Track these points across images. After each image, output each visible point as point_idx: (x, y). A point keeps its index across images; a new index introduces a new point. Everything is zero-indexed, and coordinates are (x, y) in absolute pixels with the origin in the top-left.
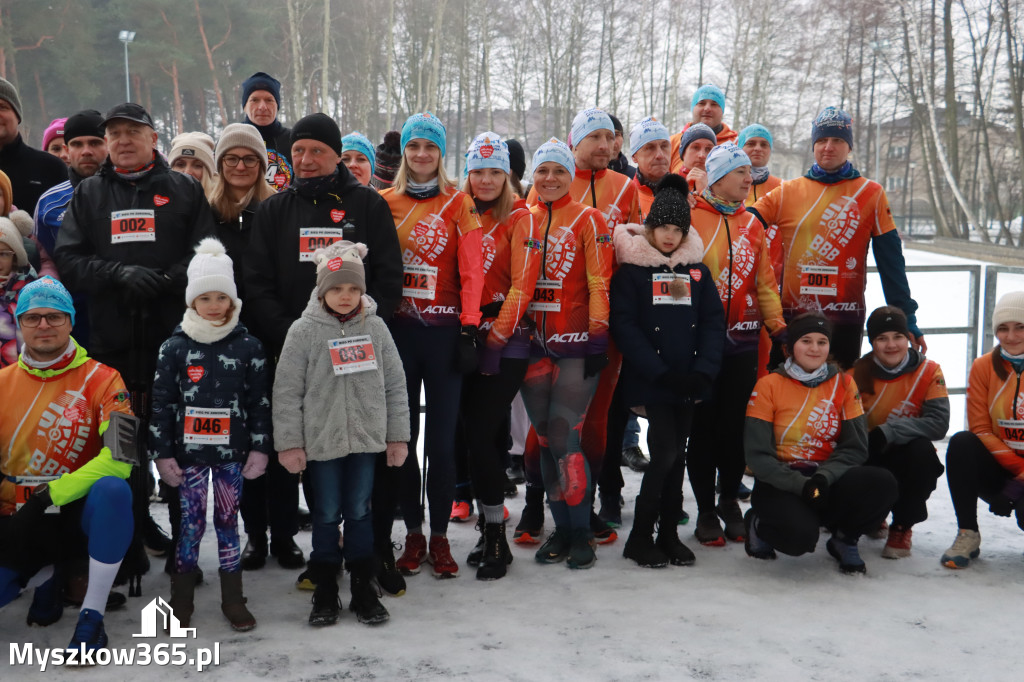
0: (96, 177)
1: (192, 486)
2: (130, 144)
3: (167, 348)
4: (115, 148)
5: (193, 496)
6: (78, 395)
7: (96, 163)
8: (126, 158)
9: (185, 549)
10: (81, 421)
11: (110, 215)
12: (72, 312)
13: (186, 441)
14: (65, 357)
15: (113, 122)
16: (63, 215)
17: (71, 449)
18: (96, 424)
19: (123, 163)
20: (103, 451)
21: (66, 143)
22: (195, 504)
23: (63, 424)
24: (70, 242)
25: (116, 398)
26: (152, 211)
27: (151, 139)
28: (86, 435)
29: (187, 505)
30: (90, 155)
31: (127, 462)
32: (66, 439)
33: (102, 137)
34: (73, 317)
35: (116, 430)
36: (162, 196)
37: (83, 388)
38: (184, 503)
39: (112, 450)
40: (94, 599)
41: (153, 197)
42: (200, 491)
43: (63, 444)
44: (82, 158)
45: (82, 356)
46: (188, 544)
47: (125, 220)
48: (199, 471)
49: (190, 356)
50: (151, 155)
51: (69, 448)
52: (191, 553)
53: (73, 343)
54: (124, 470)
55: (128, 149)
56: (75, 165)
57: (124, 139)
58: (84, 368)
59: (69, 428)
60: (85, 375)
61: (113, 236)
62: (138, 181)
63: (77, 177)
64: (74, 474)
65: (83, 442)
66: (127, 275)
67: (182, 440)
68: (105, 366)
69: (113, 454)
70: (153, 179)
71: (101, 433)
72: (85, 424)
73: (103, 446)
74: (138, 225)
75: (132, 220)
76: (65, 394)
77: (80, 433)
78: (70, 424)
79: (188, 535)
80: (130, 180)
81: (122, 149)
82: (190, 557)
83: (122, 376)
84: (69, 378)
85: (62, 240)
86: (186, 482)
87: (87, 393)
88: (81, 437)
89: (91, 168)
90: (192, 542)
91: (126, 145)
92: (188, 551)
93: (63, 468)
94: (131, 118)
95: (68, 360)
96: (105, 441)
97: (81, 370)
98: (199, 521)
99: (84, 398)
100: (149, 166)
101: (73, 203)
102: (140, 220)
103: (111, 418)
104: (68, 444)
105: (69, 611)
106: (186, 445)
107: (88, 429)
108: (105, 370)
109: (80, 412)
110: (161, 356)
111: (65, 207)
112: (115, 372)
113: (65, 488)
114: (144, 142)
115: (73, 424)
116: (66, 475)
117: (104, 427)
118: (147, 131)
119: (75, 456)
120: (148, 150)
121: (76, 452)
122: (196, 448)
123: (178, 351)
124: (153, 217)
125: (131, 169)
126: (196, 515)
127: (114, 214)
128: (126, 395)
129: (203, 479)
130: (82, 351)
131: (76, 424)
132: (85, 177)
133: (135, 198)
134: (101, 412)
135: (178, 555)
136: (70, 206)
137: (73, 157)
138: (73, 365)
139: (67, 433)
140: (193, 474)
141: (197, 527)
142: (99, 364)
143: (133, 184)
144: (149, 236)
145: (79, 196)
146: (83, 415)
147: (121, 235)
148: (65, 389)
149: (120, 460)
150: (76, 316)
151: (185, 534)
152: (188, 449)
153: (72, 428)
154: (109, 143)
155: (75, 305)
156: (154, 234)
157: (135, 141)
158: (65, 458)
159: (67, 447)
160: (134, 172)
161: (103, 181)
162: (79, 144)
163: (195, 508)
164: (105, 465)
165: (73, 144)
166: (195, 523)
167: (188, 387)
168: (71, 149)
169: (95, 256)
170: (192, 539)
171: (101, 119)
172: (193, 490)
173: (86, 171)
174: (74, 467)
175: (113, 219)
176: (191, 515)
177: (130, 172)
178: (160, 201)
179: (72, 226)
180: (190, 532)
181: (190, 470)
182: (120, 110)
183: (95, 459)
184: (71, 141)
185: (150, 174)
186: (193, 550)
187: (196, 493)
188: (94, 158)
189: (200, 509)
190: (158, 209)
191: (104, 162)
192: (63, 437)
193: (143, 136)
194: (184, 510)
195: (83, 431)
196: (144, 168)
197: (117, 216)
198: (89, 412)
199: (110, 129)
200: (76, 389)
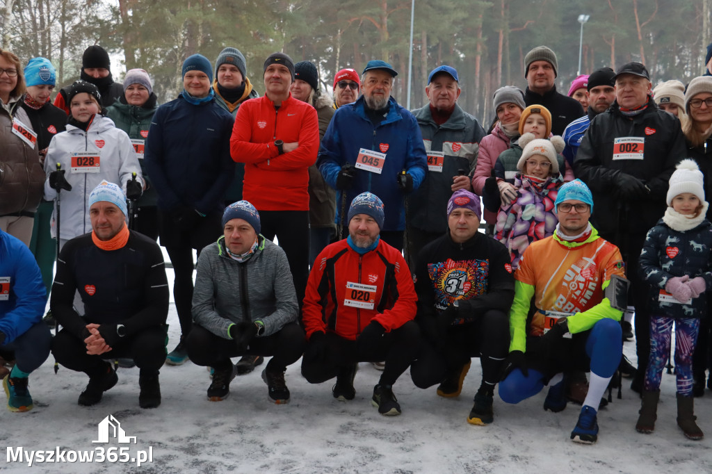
0: (606, 114)
1: (660, 332)
2: (632, 91)
3: (652, 232)
4: (621, 95)
5: (661, 339)
6: (590, 261)
7: (607, 104)
8: (628, 101)
9: (652, 372)
10: (591, 279)
11: (614, 140)
12: (592, 204)
13: (660, 299)
14: (585, 234)
15: (621, 75)
16: (581, 139)
17: (583, 297)
18: (601, 282)
19: (626, 104)
20: (604, 300)
21: (589, 91)
22: (662, 345)
23: (579, 280)
24: (585, 157)
25: (615, 265)
26: (643, 139)
27: (647, 87)
28: (593, 289)
29: (656, 344)
30: (604, 98)
31: (620, 310)
32: (580, 289)
33: (613, 86)
34: (592, 207)
35: (614, 287)
36: (651, 128)
37: (594, 257)
38: (654, 342)
39: (611, 301)
40: (592, 400)
41: (644, 129)
42: (665, 336)
43: (578, 293)
44: (598, 100)
45: (594, 236)
46: (654, 370)
47: (623, 144)
48: (666, 321)
49: (669, 240)
50: (645, 99)
51: (581, 296)
52: (656, 376)
53: (590, 226)
54: (617, 315)
55: (629, 95)
56: (593, 105)
57: (627, 88)
58: (596, 243)
59: (583, 282)
60: (596, 248)
61: (614, 155)
62: (635, 117)
63: (593, 113)
64: (584, 313)
65: (591, 293)
66: (623, 181)
67: (658, 298)
68: (610, 243)
69: (611, 303)
70: (646, 116)
71: (603, 288)
72: (594, 281)
73: (604, 297)
74: (632, 148)
75: (630, 144)
76: (582, 259)
77: (590, 287)
78: (583, 280)
79: (655, 364)
80: (629, 116)
81: (626, 94)
82: (655, 379)
83: (620, 251)
84: (585, 248)
85: (580, 156)
86: (657, 329)
87: (596, 260)
88: (590, 290)
89: (604, 107)
90: (657, 369)
91: (629, 92)
92: (654, 375)
93: (577, 309)
94: (634, 73)
95: (586, 237)
96: (606, 294)
97: (594, 245)
98: (664, 356)
99: (594, 264)
100: (644, 106)
101: (589, 131)
102: (634, 144)
103: (611, 278)
104: (582, 292)
105: (570, 405)
106: (660, 302)
107: (595, 285)
108: (610, 246)
109: (591, 273)
110: (648, 238)
111: (583, 133)
112: (616, 248)
113: (578, 322)
114: (642, 89)
115: (586, 280)
116: (579, 313)
117: (606, 284)
118: (645, 82)
119: (585, 302)
120: (644, 95)
121: (586, 299)
122: (668, 305)
123: (660, 235)
124: (643, 142)
125: (631, 108)
126: (661, 351)
127: (616, 139)
128: (622, 265)
129: (669, 328)
130: (595, 232)
131: (588, 281)
132: (599, 113)
133: (631, 129)
134: (605, 274)
135: (647, 377)
136: (586, 134)
137: (592, 100)
138: (588, 241)
139: (582, 286)
140: (662, 324)
141: (662, 360)
142: (605, 241)
143: (632, 119)
144: (639, 156)
145: (594, 126)
146: (593, 275)
147: (620, 154)
148: (582, 256)
149: (616, 308)
150: (594, 207)
151: (653, 363)
152: (661, 305)
153: (585, 283)
154: (618, 90)
155: (593, 199)
156: (643, 154)
157: (635, 89)
158: (578, 302)
159: (580, 295)
160: (633, 110)
161: (611, 116)
162: (597, 91)
163: (661, 347)
164: (604, 310)
165: (594, 91)
166: (661, 357)
167: (666, 262)
168: (592, 95)
169: (601, 166)
170: (658, 367)
171: (614, 74)
172: (661, 335)
173: (600, 110)
174: (583, 309)
175: (615, 143)
176: (657, 351)
177: (630, 110)
178: (649, 131)
179: (587, 147)
180: (656, 362)
181: (660, 321)
182: (627, 67)
183: (598, 305)
184: (592, 89)
185: (644, 112)
186: (658, 375)
187: (663, 337)
188: (607, 100)
189: (664, 348)
190: (647, 137)
191: (613, 103)
192: (578, 289)
193: (642, 85)
194: (653, 347)
195: (592, 286)
196: (640, 108)
197: (618, 141)
198: (597, 273)
199: (619, 81)
200: (589, 256)
